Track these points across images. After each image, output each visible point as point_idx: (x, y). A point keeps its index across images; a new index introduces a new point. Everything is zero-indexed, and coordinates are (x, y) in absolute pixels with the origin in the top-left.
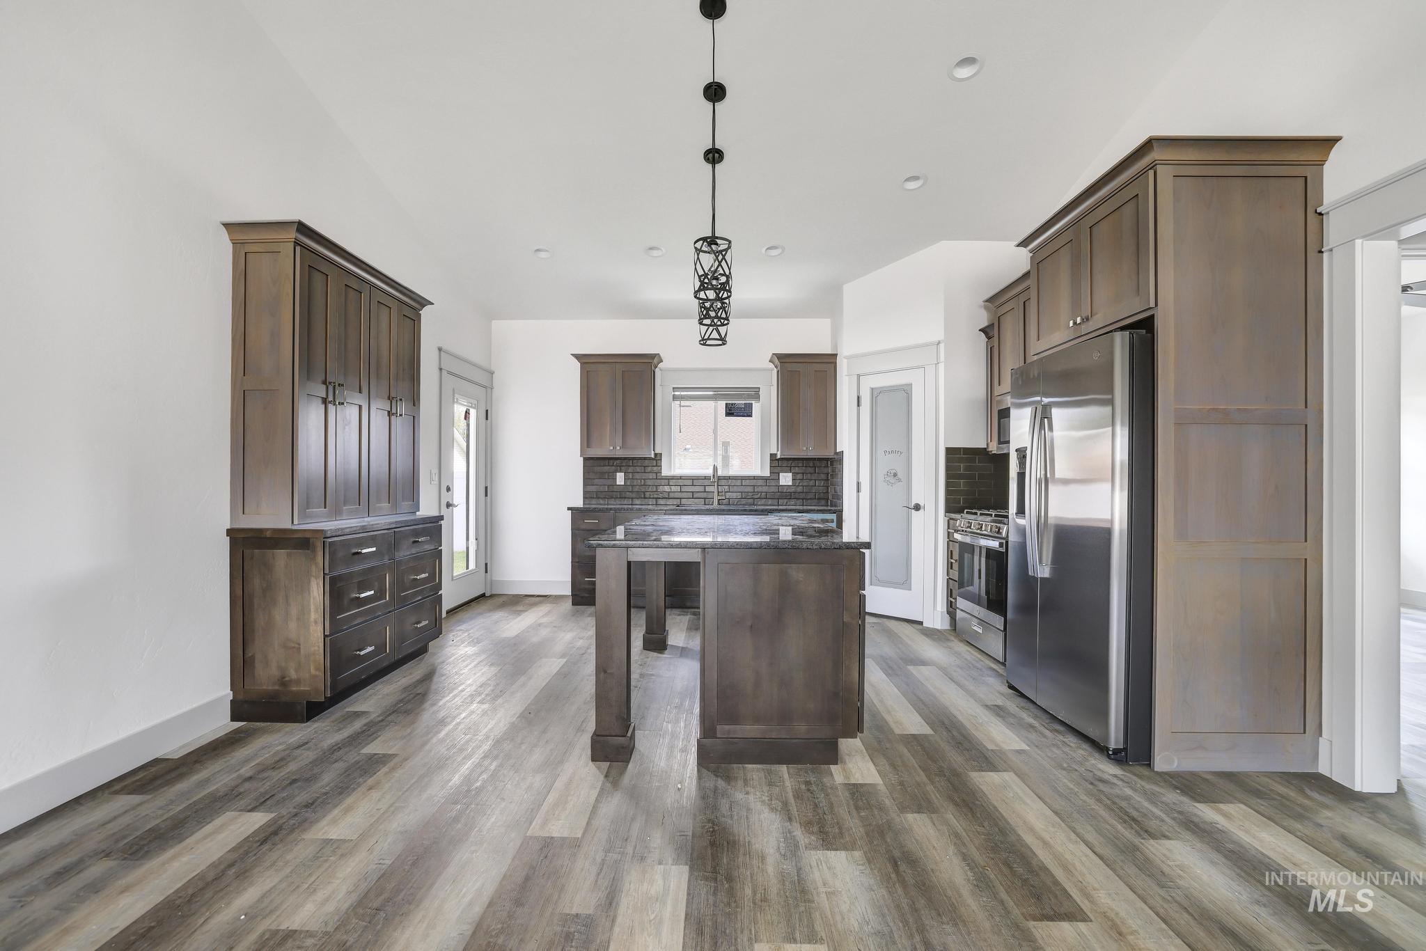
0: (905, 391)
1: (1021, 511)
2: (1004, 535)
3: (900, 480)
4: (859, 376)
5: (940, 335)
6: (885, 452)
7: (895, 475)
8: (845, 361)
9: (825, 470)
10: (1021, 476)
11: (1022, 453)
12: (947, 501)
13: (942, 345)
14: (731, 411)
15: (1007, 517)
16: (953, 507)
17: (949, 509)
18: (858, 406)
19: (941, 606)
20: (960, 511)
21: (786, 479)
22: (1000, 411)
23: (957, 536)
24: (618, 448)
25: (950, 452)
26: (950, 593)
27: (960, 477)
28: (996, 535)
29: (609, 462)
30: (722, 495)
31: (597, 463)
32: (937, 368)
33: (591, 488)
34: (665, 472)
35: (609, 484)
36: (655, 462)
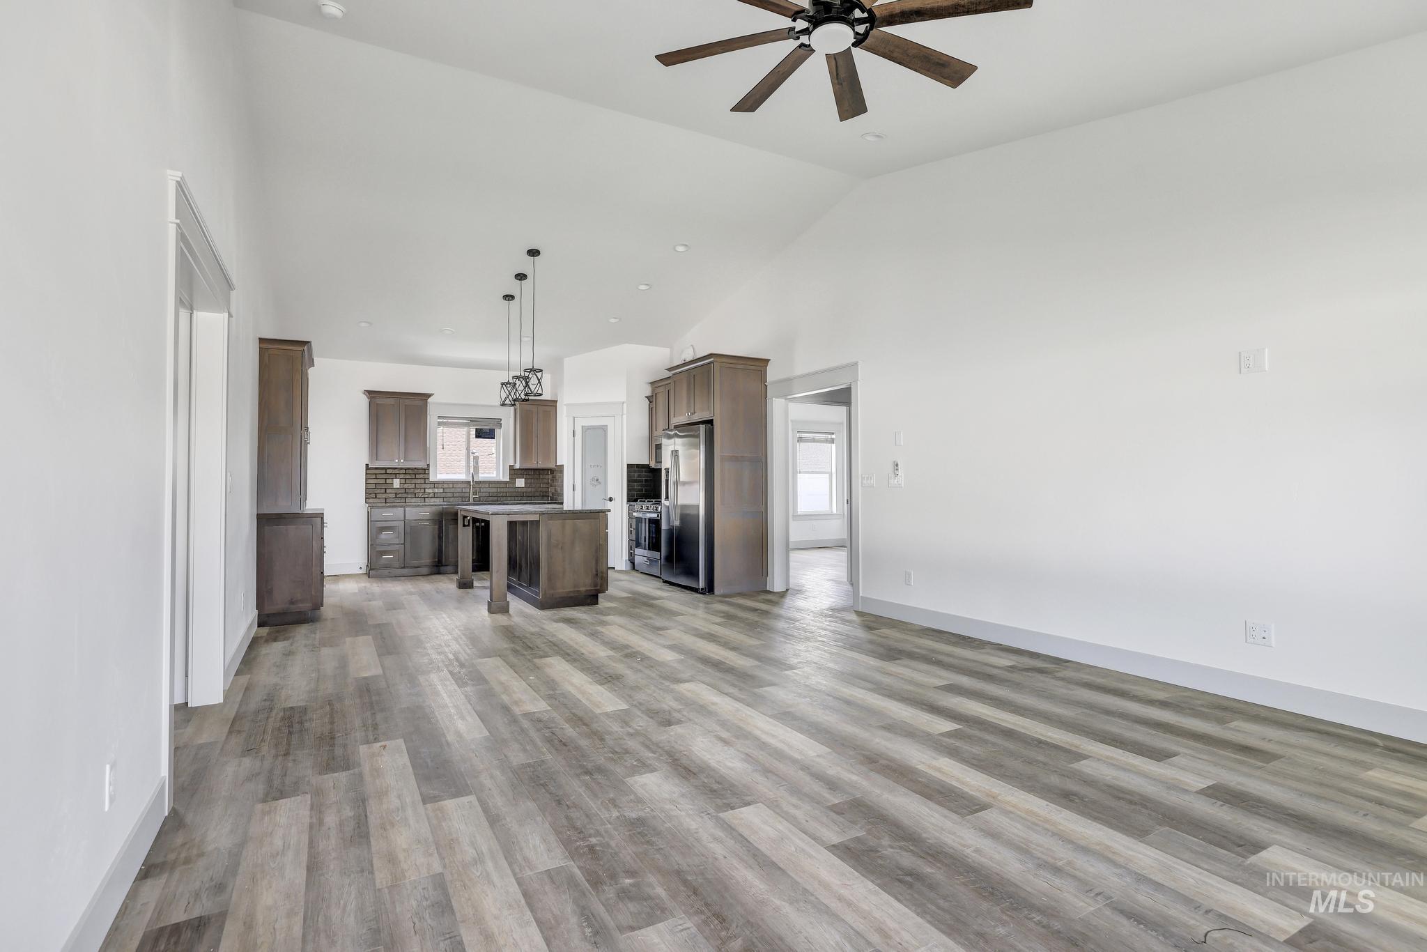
0: (604, 429)
1: (667, 497)
2: (659, 511)
3: (600, 483)
4: (574, 418)
5: (624, 399)
6: (591, 466)
7: (597, 480)
8: (565, 408)
9: (547, 477)
10: (667, 481)
11: (667, 470)
12: (628, 495)
13: (625, 405)
14: (480, 434)
15: (661, 502)
16: (631, 499)
17: (629, 500)
18: (574, 437)
19: (625, 556)
20: (636, 500)
21: (520, 483)
22: (656, 445)
23: (635, 514)
24: (402, 461)
25: (629, 466)
26: (630, 548)
27: (635, 481)
28: (656, 511)
29: (388, 471)
30: (476, 494)
31: (377, 471)
32: (622, 418)
33: (371, 491)
34: (432, 478)
35: (387, 487)
36: (425, 471)
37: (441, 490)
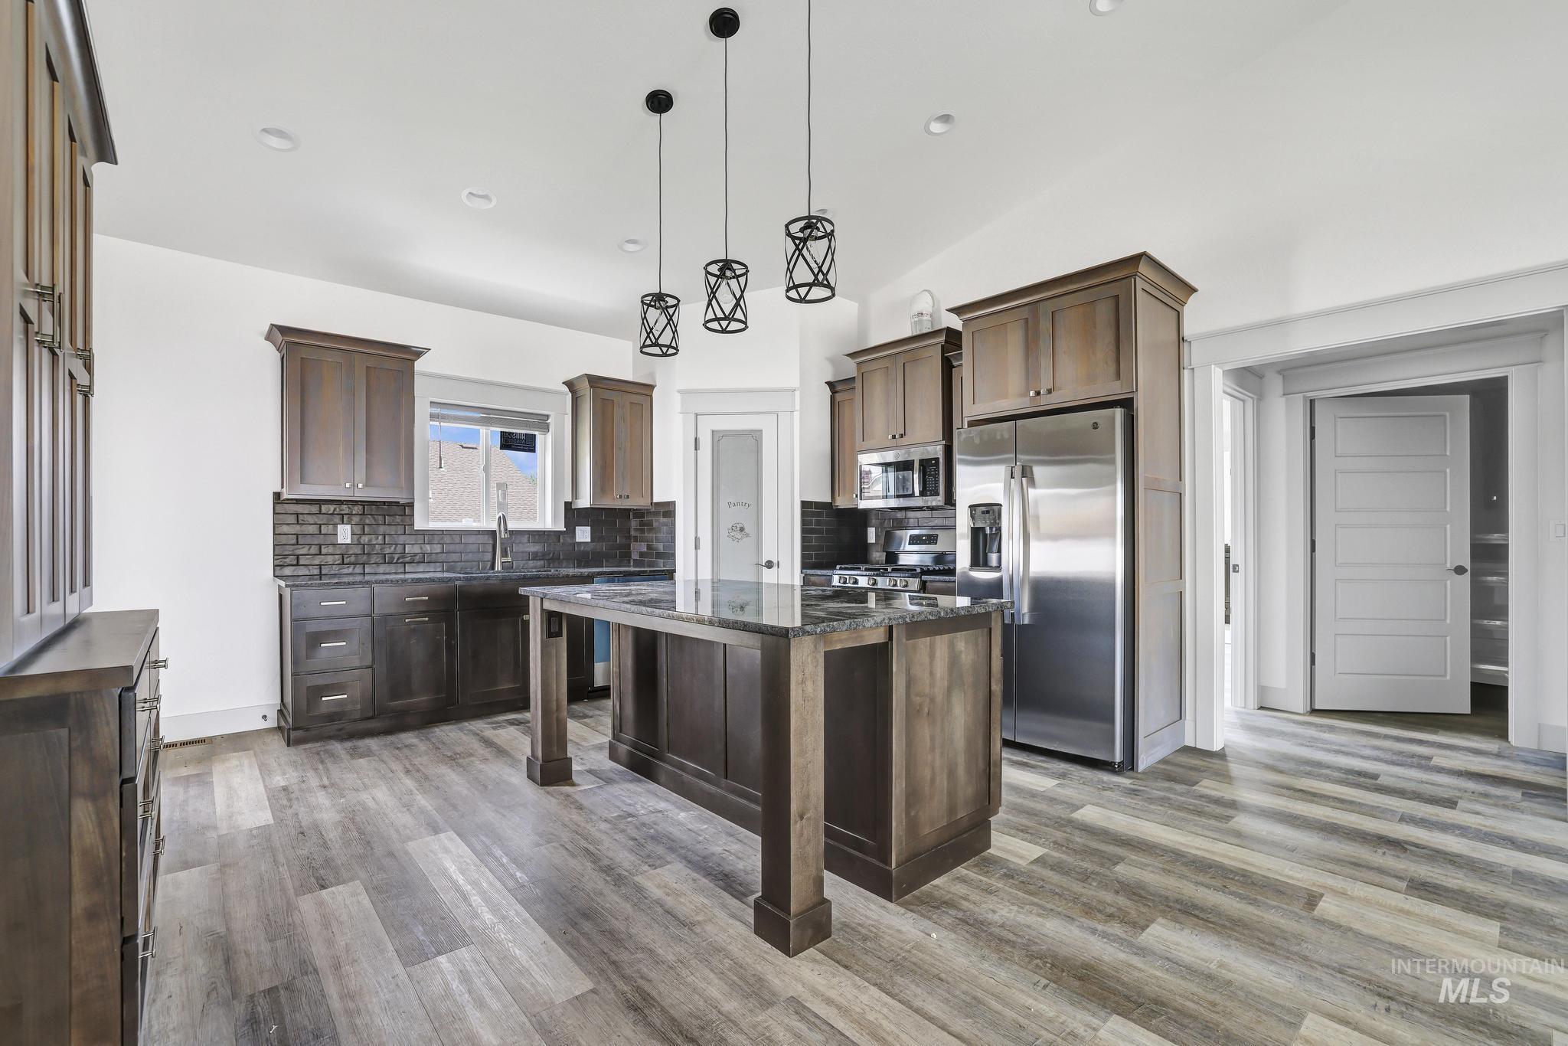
0: (756, 436)
3: (747, 535)
4: (697, 415)
5: (795, 383)
6: (729, 504)
7: (742, 529)
8: (668, 394)
9: (628, 523)
12: (804, 557)
13: (797, 393)
14: (509, 442)
16: (811, 563)
17: (806, 566)
18: (696, 449)
20: (819, 568)
21: (585, 535)
24: (358, 489)
25: (805, 505)
27: (815, 531)
29: (324, 508)
30: (506, 556)
31: (300, 508)
32: (792, 418)
33: (288, 550)
34: (419, 525)
35: (324, 541)
36: (403, 510)
37: (437, 548)
